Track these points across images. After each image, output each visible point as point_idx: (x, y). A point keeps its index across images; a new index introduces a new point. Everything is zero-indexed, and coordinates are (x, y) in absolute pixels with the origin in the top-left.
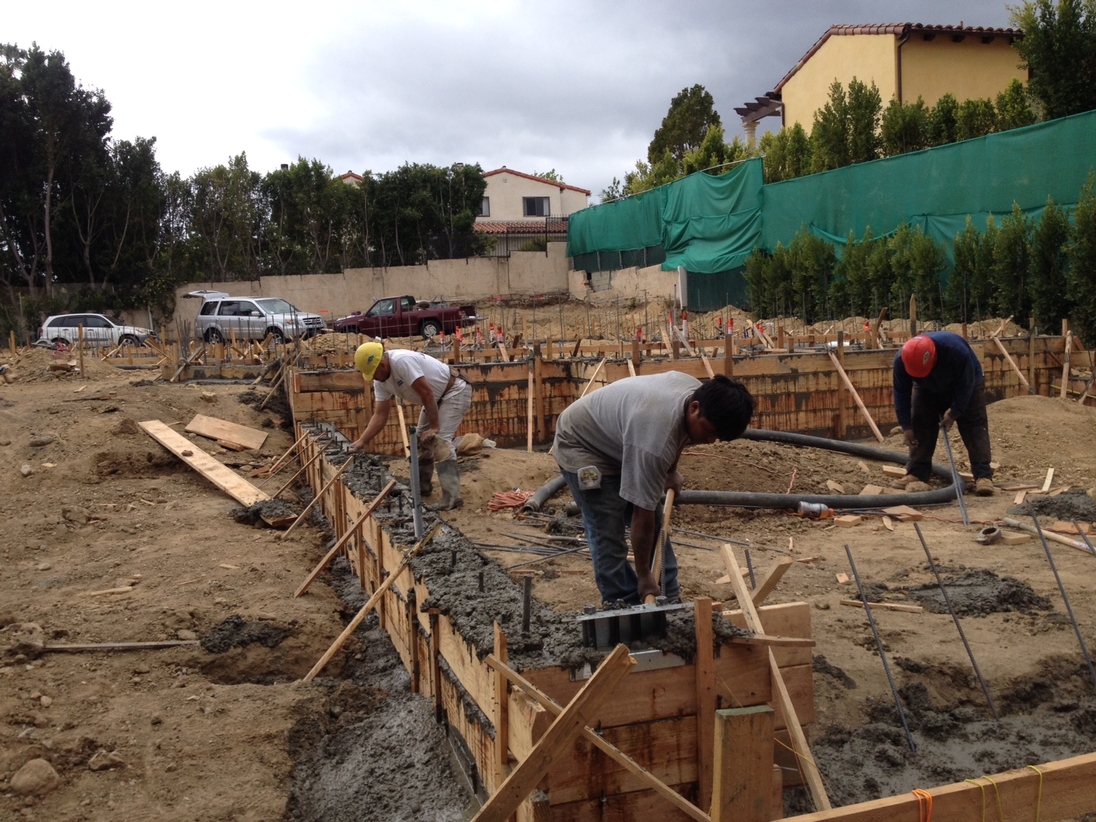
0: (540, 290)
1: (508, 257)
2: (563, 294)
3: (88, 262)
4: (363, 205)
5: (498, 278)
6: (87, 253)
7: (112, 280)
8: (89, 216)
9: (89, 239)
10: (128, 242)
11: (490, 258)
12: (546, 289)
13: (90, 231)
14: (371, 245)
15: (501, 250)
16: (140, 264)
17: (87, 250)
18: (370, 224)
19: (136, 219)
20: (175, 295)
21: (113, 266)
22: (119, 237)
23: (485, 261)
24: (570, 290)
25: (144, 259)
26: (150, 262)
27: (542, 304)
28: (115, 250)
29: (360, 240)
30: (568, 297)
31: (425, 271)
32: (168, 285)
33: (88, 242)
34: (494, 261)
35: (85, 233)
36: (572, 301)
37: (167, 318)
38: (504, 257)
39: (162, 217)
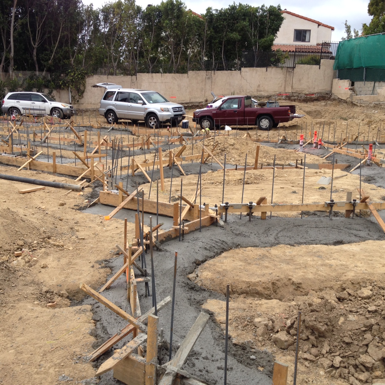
0: (312, 91)
1: (294, 68)
2: (327, 94)
3: (35, 58)
4: (204, 30)
5: (285, 81)
6: (35, 53)
7: (49, 70)
8: (38, 30)
9: (37, 44)
10: (60, 47)
11: (282, 68)
12: (316, 91)
13: (37, 38)
14: (206, 56)
15: (289, 63)
16: (66, 61)
17: (35, 51)
18: (206, 42)
19: (66, 33)
20: (85, 82)
21: (50, 62)
22: (55, 44)
23: (279, 70)
24: (333, 92)
25: (68, 58)
26: (72, 60)
27: (312, 100)
28: (52, 52)
29: (199, 53)
30: (331, 96)
31: (239, 75)
32: (82, 75)
33: (36, 46)
34: (285, 70)
35: (34, 40)
36: (334, 100)
37: (80, 96)
38: (291, 68)
39: (81, 32)
